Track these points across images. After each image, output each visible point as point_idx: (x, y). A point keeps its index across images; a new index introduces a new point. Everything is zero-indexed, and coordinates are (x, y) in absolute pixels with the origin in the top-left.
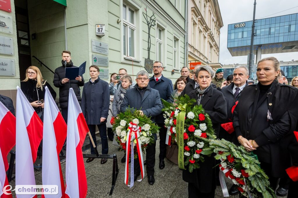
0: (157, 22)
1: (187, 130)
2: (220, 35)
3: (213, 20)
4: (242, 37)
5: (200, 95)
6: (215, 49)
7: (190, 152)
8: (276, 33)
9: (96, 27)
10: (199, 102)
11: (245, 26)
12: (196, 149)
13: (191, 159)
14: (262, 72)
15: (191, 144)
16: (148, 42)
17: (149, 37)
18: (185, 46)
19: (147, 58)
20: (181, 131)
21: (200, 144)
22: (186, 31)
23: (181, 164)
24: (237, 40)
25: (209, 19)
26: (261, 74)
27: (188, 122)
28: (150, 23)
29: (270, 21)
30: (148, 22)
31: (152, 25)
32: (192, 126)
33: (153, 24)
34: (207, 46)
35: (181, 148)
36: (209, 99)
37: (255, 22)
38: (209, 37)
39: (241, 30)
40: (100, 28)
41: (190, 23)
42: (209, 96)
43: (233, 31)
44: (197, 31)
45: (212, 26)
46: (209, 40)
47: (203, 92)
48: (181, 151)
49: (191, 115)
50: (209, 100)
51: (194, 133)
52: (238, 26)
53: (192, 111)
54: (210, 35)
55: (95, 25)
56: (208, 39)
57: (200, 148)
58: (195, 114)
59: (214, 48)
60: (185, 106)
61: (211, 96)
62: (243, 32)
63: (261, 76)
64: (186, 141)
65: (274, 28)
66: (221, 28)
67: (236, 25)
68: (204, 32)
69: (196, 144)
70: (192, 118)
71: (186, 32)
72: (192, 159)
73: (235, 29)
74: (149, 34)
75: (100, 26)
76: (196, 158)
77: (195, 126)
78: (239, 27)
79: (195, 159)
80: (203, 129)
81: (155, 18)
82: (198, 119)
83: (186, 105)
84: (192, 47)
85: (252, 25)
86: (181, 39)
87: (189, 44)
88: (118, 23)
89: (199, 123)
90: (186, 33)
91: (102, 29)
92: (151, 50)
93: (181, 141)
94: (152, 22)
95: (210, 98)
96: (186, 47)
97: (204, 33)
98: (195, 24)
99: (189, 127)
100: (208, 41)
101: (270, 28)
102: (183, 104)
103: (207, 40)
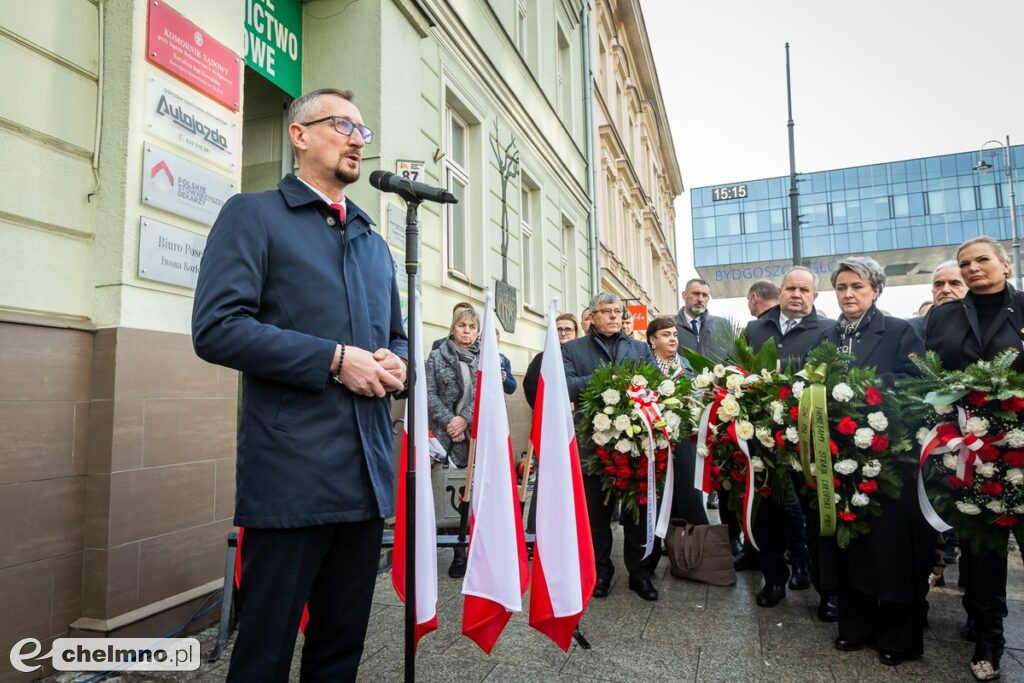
0: (521, 165)
2: (676, 220)
3: (655, 170)
4: (743, 233)
5: (848, 336)
6: (666, 269)
7: (841, 490)
8: (851, 220)
9: (399, 166)
11: (746, 196)
12: (861, 482)
15: (847, 466)
16: (503, 228)
17: (504, 210)
18: (591, 249)
19: (500, 279)
21: (870, 466)
22: (592, 199)
23: (828, 521)
24: (725, 241)
25: (645, 163)
26: (972, 272)
27: (836, 408)
28: (504, 168)
29: (828, 182)
30: (501, 163)
31: (509, 174)
32: (846, 419)
33: (512, 170)
34: (645, 253)
37: (798, 181)
38: (649, 223)
39: (733, 207)
40: (410, 170)
41: (600, 177)
43: (708, 211)
44: (618, 204)
45: (653, 187)
46: (651, 235)
47: (855, 326)
48: (826, 487)
49: (843, 391)
51: (855, 438)
52: (724, 195)
53: (845, 382)
54: (651, 219)
55: (394, 162)
56: (646, 232)
57: (869, 476)
58: (853, 388)
59: (663, 263)
60: (821, 371)
62: (742, 215)
65: (843, 204)
66: (678, 197)
67: (717, 192)
68: (635, 209)
69: (861, 465)
70: (847, 400)
71: (591, 202)
72: (847, 510)
73: (716, 203)
74: (504, 201)
75: (409, 164)
76: (860, 504)
77: (856, 420)
78: (728, 199)
79: (855, 509)
80: (878, 427)
81: (517, 152)
82: (865, 401)
83: (823, 366)
84: (609, 253)
85: (790, 187)
86: (579, 225)
87: (601, 244)
88: (435, 159)
89: (866, 411)
90: (593, 206)
91: (416, 173)
92: (509, 255)
93: (822, 461)
94: (510, 164)
96: (594, 251)
97: (636, 211)
98: (611, 179)
99: (838, 423)
100: (648, 240)
101: (829, 205)
102: (816, 365)
103: (643, 234)
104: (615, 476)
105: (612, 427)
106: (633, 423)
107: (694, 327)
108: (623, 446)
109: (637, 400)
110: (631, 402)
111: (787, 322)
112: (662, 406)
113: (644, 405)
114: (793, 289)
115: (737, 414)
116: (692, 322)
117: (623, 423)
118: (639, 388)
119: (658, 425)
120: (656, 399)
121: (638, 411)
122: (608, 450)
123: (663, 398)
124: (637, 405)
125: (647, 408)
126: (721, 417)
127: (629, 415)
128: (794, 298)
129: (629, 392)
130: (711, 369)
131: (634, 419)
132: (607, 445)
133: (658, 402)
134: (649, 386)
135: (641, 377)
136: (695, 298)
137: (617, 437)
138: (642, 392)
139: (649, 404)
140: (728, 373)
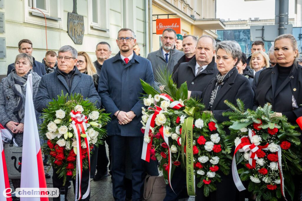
1: (196, 142)
7: (203, 169)
10: (215, 94)
13: (205, 179)
14: (281, 52)
15: (203, 159)
19: (71, 11)
20: (189, 145)
21: (213, 160)
26: (279, 55)
32: (201, 137)
35: (190, 166)
36: (229, 88)
42: (230, 83)
47: (222, 79)
48: (190, 171)
50: (229, 90)
51: (205, 146)
57: (214, 164)
61: (233, 84)
63: (280, 57)
64: (196, 156)
69: (209, 159)
72: (207, 179)
76: (211, 177)
77: (206, 137)
80: (215, 142)
93: (189, 158)
95: (230, 86)
104: (55, 157)
105: (57, 131)
106: (69, 131)
107: (167, 57)
108: (61, 143)
109: (74, 119)
110: (70, 120)
111: (199, 68)
112: (89, 125)
113: (77, 122)
114: (201, 48)
115: (164, 123)
116: (166, 55)
117: (63, 130)
118: (77, 113)
119: (83, 135)
120: (86, 120)
121: (73, 126)
122: (53, 143)
123: (90, 120)
124: (74, 122)
125: (79, 125)
126: (156, 123)
127: (67, 127)
128: (201, 54)
129: (71, 114)
130: (153, 96)
131: (70, 129)
132: (53, 140)
133: (87, 122)
134: (84, 112)
135: (81, 107)
136: (165, 40)
137: (59, 137)
138: (78, 115)
139: (81, 123)
140: (162, 100)
